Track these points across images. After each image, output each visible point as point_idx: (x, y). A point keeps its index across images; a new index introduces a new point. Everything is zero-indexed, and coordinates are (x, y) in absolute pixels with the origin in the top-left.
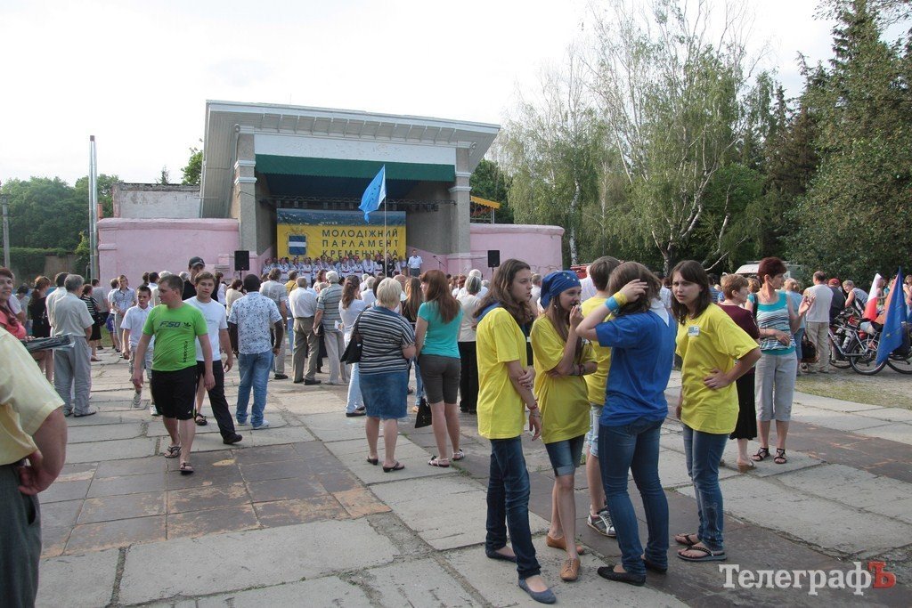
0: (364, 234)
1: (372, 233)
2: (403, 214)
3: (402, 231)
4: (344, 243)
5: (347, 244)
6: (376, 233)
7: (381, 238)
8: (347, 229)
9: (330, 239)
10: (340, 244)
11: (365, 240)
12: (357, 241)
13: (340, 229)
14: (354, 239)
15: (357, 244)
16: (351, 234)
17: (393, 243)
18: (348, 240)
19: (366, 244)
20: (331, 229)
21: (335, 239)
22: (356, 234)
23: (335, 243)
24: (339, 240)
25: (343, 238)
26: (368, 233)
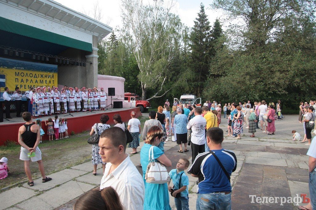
0: (38, 76)
1: (42, 76)
2: (56, 66)
3: (56, 75)
4: (27, 80)
5: (29, 82)
6: (44, 76)
7: (46, 79)
8: (29, 72)
9: (20, 78)
10: (25, 81)
11: (38, 79)
12: (34, 80)
13: (25, 72)
14: (33, 78)
15: (34, 81)
16: (31, 75)
17: (52, 82)
18: (30, 79)
19: (39, 82)
20: (20, 72)
21: (22, 78)
22: (34, 76)
23: (22, 81)
24: (25, 79)
25: (27, 78)
26: (40, 76)
